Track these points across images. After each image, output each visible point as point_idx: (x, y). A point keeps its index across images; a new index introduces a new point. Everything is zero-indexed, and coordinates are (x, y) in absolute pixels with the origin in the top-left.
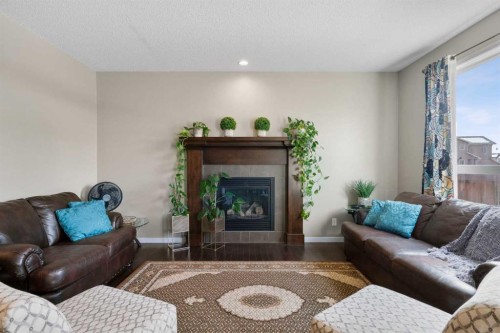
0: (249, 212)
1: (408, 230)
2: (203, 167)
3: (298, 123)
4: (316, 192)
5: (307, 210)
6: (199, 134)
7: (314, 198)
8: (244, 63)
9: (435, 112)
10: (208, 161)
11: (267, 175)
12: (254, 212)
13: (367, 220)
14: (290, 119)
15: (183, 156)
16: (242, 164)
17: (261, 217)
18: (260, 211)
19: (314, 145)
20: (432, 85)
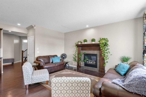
0: (91, 63)
1: (122, 73)
2: (81, 51)
4: (108, 59)
6: (80, 43)
7: (108, 60)
8: (87, 26)
10: (82, 50)
11: (96, 53)
12: (93, 63)
14: (100, 38)
15: (77, 49)
16: (89, 50)
17: (94, 64)
18: (94, 63)
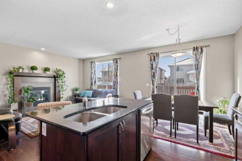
1: (91, 96)
2: (22, 84)
3: (60, 70)
4: (65, 90)
5: (61, 96)
8: (43, 49)
9: (93, 71)
13: (81, 96)
14: (57, 69)
19: (64, 77)
20: (92, 66)
